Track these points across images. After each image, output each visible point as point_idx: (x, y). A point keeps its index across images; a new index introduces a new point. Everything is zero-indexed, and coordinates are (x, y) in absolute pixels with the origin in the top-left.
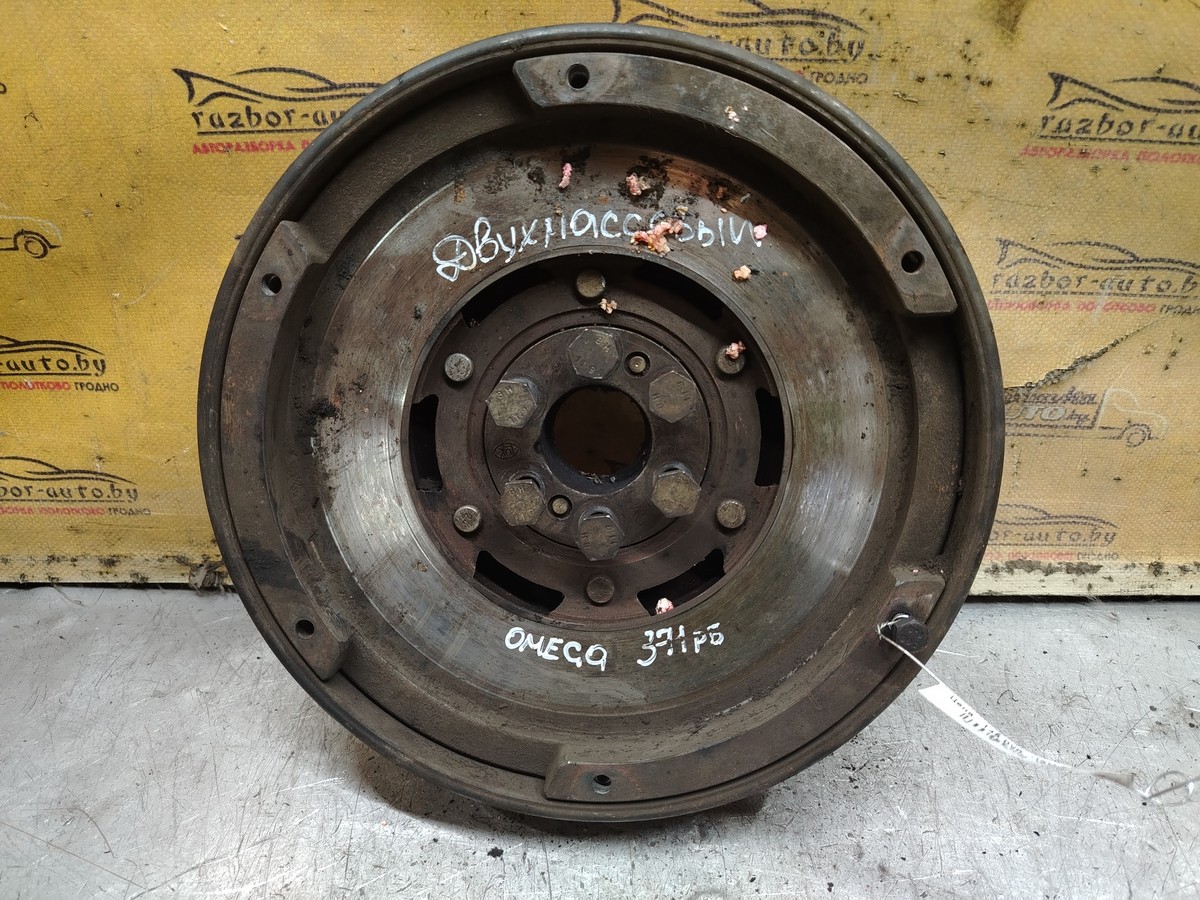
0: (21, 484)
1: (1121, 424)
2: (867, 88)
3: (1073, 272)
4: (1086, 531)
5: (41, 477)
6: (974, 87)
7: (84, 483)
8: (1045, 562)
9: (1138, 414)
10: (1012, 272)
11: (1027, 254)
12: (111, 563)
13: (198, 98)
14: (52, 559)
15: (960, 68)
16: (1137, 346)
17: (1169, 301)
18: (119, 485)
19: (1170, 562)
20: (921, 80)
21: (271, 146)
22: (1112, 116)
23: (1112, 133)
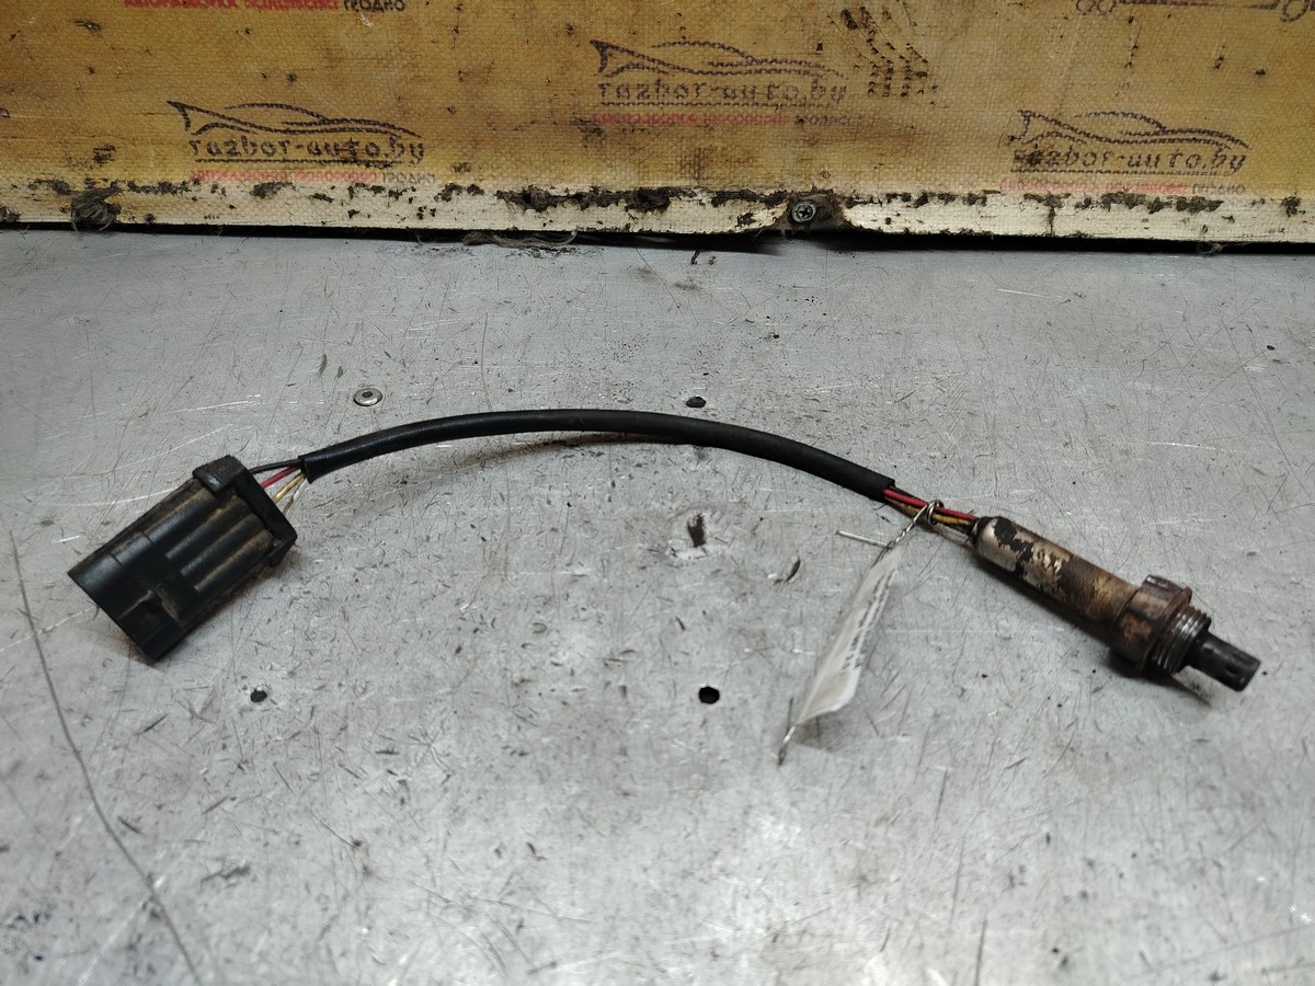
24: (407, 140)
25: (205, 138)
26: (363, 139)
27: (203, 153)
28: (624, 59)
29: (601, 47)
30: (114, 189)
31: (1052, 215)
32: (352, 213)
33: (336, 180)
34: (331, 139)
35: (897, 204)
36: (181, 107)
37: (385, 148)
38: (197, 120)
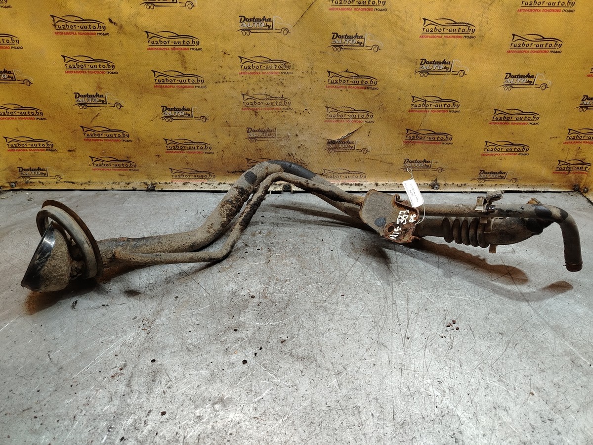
0: (108, 163)
1: (361, 148)
2: (293, 75)
3: (344, 114)
4: (359, 175)
5: (113, 161)
6: (313, 74)
7: (124, 163)
8: (350, 183)
9: (364, 146)
10: (330, 113)
11: (333, 110)
12: (128, 184)
13: (156, 76)
14: (114, 183)
15: (310, 70)
16: (361, 130)
17: (365, 120)
18: (132, 164)
19: (380, 183)
20: (303, 73)
21: (171, 86)
22: (341, 79)
23: (342, 83)
24: (212, 175)
25: (174, 174)
26: (204, 174)
27: (174, 177)
28: (252, 161)
29: (248, 159)
30: (156, 183)
32: (201, 188)
33: (199, 182)
34: (198, 174)
36: (171, 169)
37: (208, 176)
38: (174, 171)
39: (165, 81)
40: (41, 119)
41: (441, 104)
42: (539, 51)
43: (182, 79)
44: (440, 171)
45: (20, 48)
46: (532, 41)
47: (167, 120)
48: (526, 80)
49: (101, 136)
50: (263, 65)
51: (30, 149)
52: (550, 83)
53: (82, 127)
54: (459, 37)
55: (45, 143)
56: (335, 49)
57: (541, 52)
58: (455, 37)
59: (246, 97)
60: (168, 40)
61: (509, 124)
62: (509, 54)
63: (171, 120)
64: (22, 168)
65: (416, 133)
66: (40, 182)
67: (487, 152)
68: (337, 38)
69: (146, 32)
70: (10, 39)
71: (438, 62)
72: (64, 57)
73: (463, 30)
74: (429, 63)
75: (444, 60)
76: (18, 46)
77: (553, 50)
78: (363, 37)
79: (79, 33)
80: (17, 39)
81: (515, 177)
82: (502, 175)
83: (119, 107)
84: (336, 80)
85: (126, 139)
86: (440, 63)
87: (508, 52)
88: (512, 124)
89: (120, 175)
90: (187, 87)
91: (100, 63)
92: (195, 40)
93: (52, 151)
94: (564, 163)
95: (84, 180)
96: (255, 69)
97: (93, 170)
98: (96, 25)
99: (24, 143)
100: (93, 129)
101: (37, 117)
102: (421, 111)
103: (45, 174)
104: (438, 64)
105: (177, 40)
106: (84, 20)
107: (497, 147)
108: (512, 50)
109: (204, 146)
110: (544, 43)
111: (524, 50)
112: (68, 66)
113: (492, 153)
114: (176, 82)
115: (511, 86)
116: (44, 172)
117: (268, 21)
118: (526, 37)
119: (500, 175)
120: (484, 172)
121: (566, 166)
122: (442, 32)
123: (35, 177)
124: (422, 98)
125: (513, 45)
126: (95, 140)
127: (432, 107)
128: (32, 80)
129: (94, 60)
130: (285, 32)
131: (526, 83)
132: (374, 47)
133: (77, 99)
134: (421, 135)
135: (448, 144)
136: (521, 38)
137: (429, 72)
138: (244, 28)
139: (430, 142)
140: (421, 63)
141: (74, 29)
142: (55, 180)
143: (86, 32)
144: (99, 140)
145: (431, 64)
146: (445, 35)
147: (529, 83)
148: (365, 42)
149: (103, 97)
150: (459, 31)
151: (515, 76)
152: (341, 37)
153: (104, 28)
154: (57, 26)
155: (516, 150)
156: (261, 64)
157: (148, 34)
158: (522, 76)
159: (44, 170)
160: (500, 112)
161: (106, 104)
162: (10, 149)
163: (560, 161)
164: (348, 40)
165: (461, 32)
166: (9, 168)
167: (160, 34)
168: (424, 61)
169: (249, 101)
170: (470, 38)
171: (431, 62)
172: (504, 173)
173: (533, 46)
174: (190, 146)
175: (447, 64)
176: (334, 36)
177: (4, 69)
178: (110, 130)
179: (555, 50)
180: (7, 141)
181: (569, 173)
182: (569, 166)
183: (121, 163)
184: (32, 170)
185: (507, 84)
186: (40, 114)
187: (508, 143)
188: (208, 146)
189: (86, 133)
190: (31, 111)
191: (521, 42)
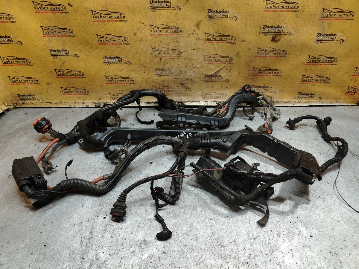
0: (72, 91)
1: (225, 79)
2: (183, 36)
3: (215, 59)
4: (224, 96)
5: (75, 90)
6: (196, 35)
7: (81, 91)
8: (218, 101)
9: (227, 78)
10: (206, 59)
11: (208, 57)
12: (84, 103)
13: (99, 38)
14: (75, 103)
15: (194, 33)
16: (225, 68)
17: (228, 62)
18: (86, 91)
20: (189, 34)
21: (108, 44)
22: (213, 37)
23: (214, 40)
25: (112, 97)
28: (158, 88)
29: (156, 87)
30: (101, 103)
31: (207, 103)
35: (189, 102)
36: (110, 94)
38: (111, 95)
39: (104, 41)
40: (30, 65)
41: (275, 52)
42: (340, 19)
43: (115, 39)
44: (274, 93)
45: (14, 22)
46: (335, 13)
47: (107, 64)
48: (330, 37)
49: (67, 75)
50: (165, 30)
51: (24, 83)
52: (345, 39)
53: (55, 70)
54: (288, 11)
55: (33, 80)
56: (210, 19)
57: (341, 19)
58: (286, 11)
59: (154, 50)
60: (105, 15)
61: (318, 64)
62: (320, 21)
63: (109, 64)
64: (20, 95)
65: (259, 70)
66: (31, 103)
67: (303, 81)
68: (211, 12)
69: (91, 11)
70: (7, 17)
71: (274, 27)
72: (42, 27)
73: (292, 7)
74: (268, 28)
75: (279, 25)
76: (13, 21)
77: (348, 18)
78: (228, 12)
79: (50, 12)
80: (12, 17)
81: (320, 96)
82: (312, 96)
83: (77, 57)
84: (210, 38)
85: (82, 76)
86: (276, 28)
87: (319, 20)
88: (320, 64)
89: (79, 98)
90: (118, 44)
91: (64, 31)
92: (122, 15)
93: (37, 84)
94: (351, 88)
95: (57, 101)
96: (160, 32)
97: (63, 95)
98: (60, 7)
99: (20, 80)
100: (62, 70)
101: (27, 64)
102: (263, 57)
103: (34, 98)
104: (274, 28)
105: (111, 15)
106: (52, 4)
107: (309, 79)
108: (322, 18)
109: (129, 80)
110: (343, 14)
111: (330, 18)
112: (44, 32)
113: (306, 82)
114: (111, 41)
115: (320, 41)
116: (33, 97)
117: (167, 2)
118: (332, 10)
119: (311, 95)
120: (301, 94)
121: (353, 90)
122: (278, 8)
123: (28, 100)
124: (264, 49)
125: (323, 15)
126: (63, 77)
127: (270, 54)
128: (23, 42)
129: (60, 28)
130: (178, 9)
131: (330, 40)
132: (234, 17)
133: (51, 53)
134: (262, 71)
135: (279, 76)
136: (328, 11)
137: (269, 33)
138: (153, 7)
139: (268, 75)
140: (264, 27)
141: (47, 9)
142: (40, 102)
143: (55, 11)
144: (65, 77)
145: (270, 28)
146: (280, 10)
147: (332, 39)
148: (229, 15)
149: (67, 51)
150: (289, 7)
151: (323, 35)
152: (214, 12)
153: (66, 9)
154: (36, 8)
155: (322, 80)
156: (163, 29)
157: (93, 12)
158: (328, 35)
159: (33, 96)
160: (313, 57)
161: (69, 55)
162: (12, 83)
163: (349, 87)
164: (218, 14)
165: (290, 8)
166: (12, 94)
167: (100, 12)
168: (265, 26)
169: (156, 52)
170: (296, 11)
171: (270, 27)
172: (314, 94)
173: (336, 16)
174: (121, 79)
175: (280, 28)
176: (209, 11)
177: (6, 35)
178: (72, 71)
179: (350, 18)
180: (10, 79)
181: (354, 94)
182: (354, 90)
183: (79, 91)
184: (26, 96)
185: (318, 40)
186: (29, 62)
187: (317, 76)
188: (132, 79)
189: (58, 73)
190: (23, 60)
191: (329, 13)
